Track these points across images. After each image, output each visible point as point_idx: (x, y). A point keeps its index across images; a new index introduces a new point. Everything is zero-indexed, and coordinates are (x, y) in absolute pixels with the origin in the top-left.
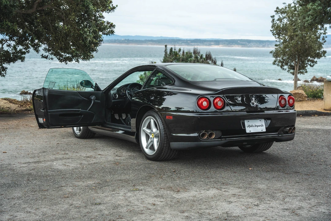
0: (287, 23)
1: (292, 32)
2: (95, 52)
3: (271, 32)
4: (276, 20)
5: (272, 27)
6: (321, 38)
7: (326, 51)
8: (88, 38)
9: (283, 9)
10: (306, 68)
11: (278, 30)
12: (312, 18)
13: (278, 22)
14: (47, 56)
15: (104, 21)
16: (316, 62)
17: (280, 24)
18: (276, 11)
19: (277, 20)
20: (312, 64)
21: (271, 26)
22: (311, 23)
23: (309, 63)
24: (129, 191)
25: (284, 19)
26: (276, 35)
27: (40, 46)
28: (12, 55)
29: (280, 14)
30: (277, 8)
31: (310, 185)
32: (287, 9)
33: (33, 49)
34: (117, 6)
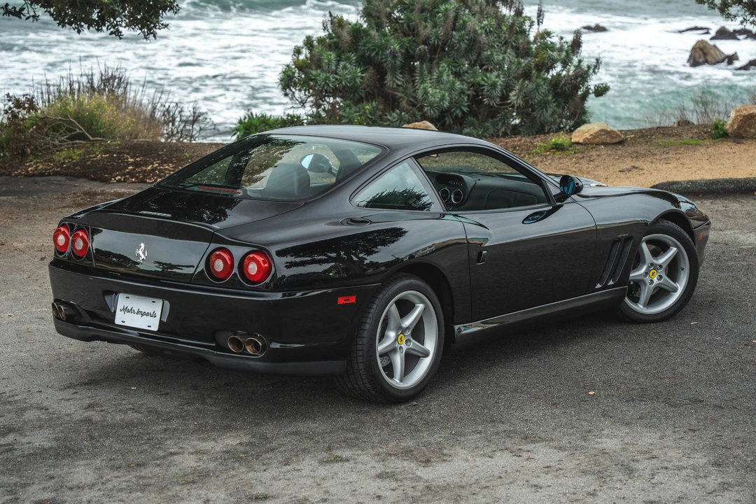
2: (169, 14)
14: (22, 9)
24: (322, 462)
31: (719, 436)
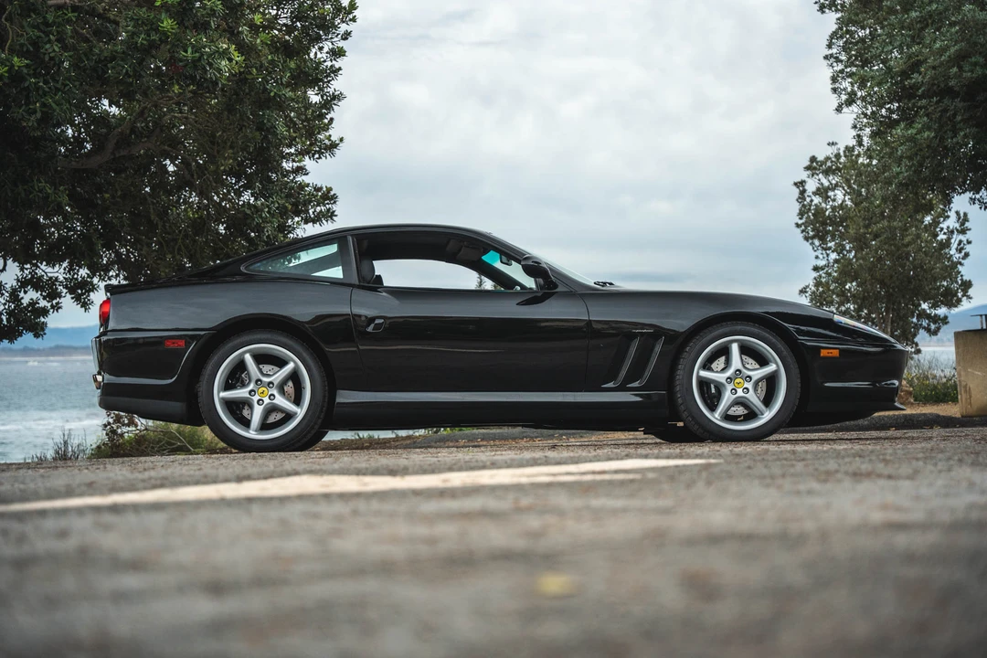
0: (844, 201)
1: (861, 224)
3: (799, 230)
4: (811, 194)
5: (801, 214)
6: (954, 246)
7: (970, 281)
8: (264, 227)
9: (828, 158)
10: (916, 340)
11: (818, 225)
12: (910, 167)
13: (817, 200)
15: (307, 182)
16: (946, 317)
17: (823, 205)
18: (807, 168)
19: (815, 194)
20: (933, 327)
21: (798, 211)
22: (909, 179)
23: (925, 323)
25: (833, 189)
26: (813, 238)
27: (93, 288)
28: (4, 318)
29: (821, 176)
30: (813, 159)
32: (843, 159)
33: (72, 298)
34: (341, 140)
